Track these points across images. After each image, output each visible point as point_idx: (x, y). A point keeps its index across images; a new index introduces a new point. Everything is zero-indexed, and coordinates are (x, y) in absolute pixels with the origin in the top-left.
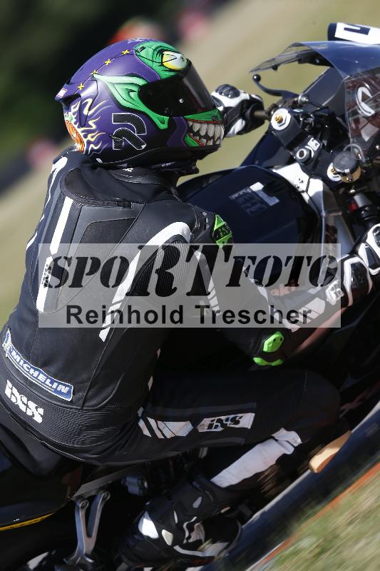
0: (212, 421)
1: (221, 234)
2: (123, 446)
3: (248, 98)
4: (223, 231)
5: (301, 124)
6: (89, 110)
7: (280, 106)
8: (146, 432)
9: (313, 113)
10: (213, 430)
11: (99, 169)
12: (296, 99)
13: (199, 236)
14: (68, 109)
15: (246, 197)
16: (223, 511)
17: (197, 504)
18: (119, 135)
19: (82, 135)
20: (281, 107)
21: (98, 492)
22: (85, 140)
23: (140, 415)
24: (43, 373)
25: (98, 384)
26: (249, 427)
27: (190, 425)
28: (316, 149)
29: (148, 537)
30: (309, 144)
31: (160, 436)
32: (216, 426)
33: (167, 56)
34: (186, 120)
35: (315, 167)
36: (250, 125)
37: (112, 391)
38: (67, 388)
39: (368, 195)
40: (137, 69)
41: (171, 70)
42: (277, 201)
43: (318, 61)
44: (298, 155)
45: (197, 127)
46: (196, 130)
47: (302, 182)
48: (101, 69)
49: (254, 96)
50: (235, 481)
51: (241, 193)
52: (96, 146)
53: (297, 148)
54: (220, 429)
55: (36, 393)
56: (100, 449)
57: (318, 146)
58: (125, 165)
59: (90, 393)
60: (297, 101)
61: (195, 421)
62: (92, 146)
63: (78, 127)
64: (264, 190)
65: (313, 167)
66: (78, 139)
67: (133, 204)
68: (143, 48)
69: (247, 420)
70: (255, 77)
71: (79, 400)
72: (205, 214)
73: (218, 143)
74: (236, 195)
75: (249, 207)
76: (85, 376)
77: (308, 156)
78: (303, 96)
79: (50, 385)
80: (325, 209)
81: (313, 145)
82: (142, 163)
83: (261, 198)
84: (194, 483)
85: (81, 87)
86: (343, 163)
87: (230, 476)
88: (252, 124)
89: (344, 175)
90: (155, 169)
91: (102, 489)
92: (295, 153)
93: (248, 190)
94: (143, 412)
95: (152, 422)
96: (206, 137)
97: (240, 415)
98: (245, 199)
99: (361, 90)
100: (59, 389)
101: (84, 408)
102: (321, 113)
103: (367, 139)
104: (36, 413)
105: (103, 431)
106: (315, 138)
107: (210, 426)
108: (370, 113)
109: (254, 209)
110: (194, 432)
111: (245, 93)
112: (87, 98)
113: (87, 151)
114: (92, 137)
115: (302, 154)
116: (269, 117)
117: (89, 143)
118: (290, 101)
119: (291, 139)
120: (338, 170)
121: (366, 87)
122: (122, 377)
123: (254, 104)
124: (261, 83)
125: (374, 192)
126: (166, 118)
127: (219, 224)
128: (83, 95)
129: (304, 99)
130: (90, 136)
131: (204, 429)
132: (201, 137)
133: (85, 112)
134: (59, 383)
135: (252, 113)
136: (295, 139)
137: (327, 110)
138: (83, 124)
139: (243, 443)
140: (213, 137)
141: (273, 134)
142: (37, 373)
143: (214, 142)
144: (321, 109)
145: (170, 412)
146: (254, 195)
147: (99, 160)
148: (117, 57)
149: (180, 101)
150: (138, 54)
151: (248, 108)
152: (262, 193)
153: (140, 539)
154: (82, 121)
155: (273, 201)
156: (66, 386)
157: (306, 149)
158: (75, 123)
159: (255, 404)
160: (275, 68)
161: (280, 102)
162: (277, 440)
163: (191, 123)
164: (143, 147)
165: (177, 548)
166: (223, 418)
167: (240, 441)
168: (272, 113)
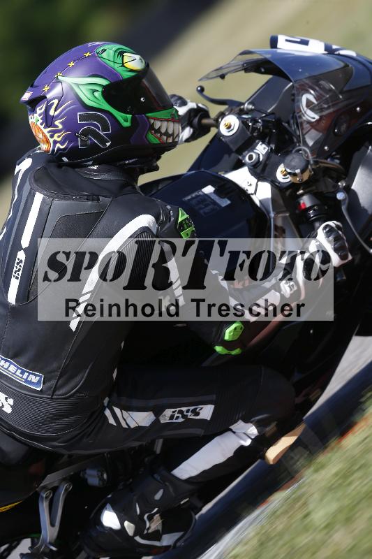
0: (174, 412)
1: (185, 226)
2: (90, 435)
3: (195, 107)
4: (187, 224)
5: (251, 128)
6: (56, 110)
7: (227, 113)
8: (112, 421)
9: (261, 118)
10: (174, 421)
11: (64, 168)
12: (242, 107)
13: (166, 227)
14: (34, 111)
15: (198, 199)
16: (182, 502)
17: (158, 496)
18: (85, 133)
19: (48, 135)
20: (229, 114)
21: (60, 483)
22: (51, 140)
23: (106, 404)
24: (14, 364)
25: (67, 373)
26: (209, 419)
27: (153, 415)
28: (264, 152)
29: (111, 529)
30: (257, 148)
31: (125, 426)
32: (178, 417)
33: (127, 57)
34: (148, 118)
35: (263, 170)
36: (197, 133)
37: (80, 380)
38: (38, 378)
39: (316, 195)
40: (100, 70)
41: (131, 71)
42: (229, 202)
43: (263, 70)
44: (247, 159)
45: (157, 125)
46: (157, 127)
47: (251, 185)
48: (65, 70)
49: (200, 105)
50: (194, 473)
51: (193, 195)
52: (62, 145)
53: (246, 152)
54: (181, 420)
55: (6, 383)
56: (69, 437)
57: (266, 150)
58: (91, 163)
59: (60, 382)
60: (243, 108)
61: (158, 412)
62: (58, 145)
63: (45, 128)
64: (215, 192)
65: (262, 171)
66: (45, 140)
67: (101, 198)
68: (104, 51)
69: (207, 412)
70: (199, 88)
71: (49, 388)
72: (169, 207)
73: (176, 140)
74: (189, 197)
75: (201, 209)
76: (55, 365)
77: (257, 160)
78: (249, 104)
79: (21, 376)
80: (273, 210)
81: (261, 149)
82: (107, 161)
83: (213, 200)
84: (156, 476)
85: (46, 89)
86: (293, 164)
87: (190, 468)
88: (199, 132)
89: (295, 175)
90: (120, 165)
91: (64, 480)
92: (244, 157)
93: (200, 193)
94: (109, 402)
95: (117, 411)
96: (166, 134)
97: (201, 406)
98: (198, 201)
99: (304, 98)
100: (29, 379)
101: (54, 397)
102: (267, 119)
103: (311, 143)
104: (5, 403)
105: (72, 419)
106: (263, 143)
107: (172, 417)
108: (314, 118)
109: (208, 209)
110: (156, 422)
111: (191, 102)
112: (52, 100)
113: (53, 150)
114: (59, 137)
115: (251, 158)
116: (217, 125)
117: (55, 142)
118: (237, 109)
119: (240, 144)
120: (289, 171)
121: (311, 93)
122: (91, 365)
123: (200, 113)
124: (205, 93)
125: (322, 192)
126: (129, 116)
127: (182, 216)
128: (48, 96)
129: (250, 107)
130: (56, 135)
131: (166, 420)
132: (161, 134)
133: (52, 113)
134: (30, 373)
135: (199, 121)
136: (244, 144)
137: (273, 116)
138: (49, 124)
139: (203, 434)
140: (173, 135)
141: (221, 140)
142: (8, 364)
143: (173, 139)
144: (267, 115)
145: (135, 402)
146: (206, 198)
147: (65, 159)
148: (79, 59)
149: (142, 99)
150: (100, 56)
151: (195, 116)
152: (213, 195)
153: (102, 530)
154: (48, 121)
155: (225, 202)
156: (36, 375)
157: (255, 153)
158: (41, 124)
159: (214, 396)
160: (223, 77)
161: (226, 110)
162: (234, 433)
163: (152, 121)
164: (108, 144)
165: (138, 539)
166: (184, 409)
167: (200, 432)
168: (220, 120)
